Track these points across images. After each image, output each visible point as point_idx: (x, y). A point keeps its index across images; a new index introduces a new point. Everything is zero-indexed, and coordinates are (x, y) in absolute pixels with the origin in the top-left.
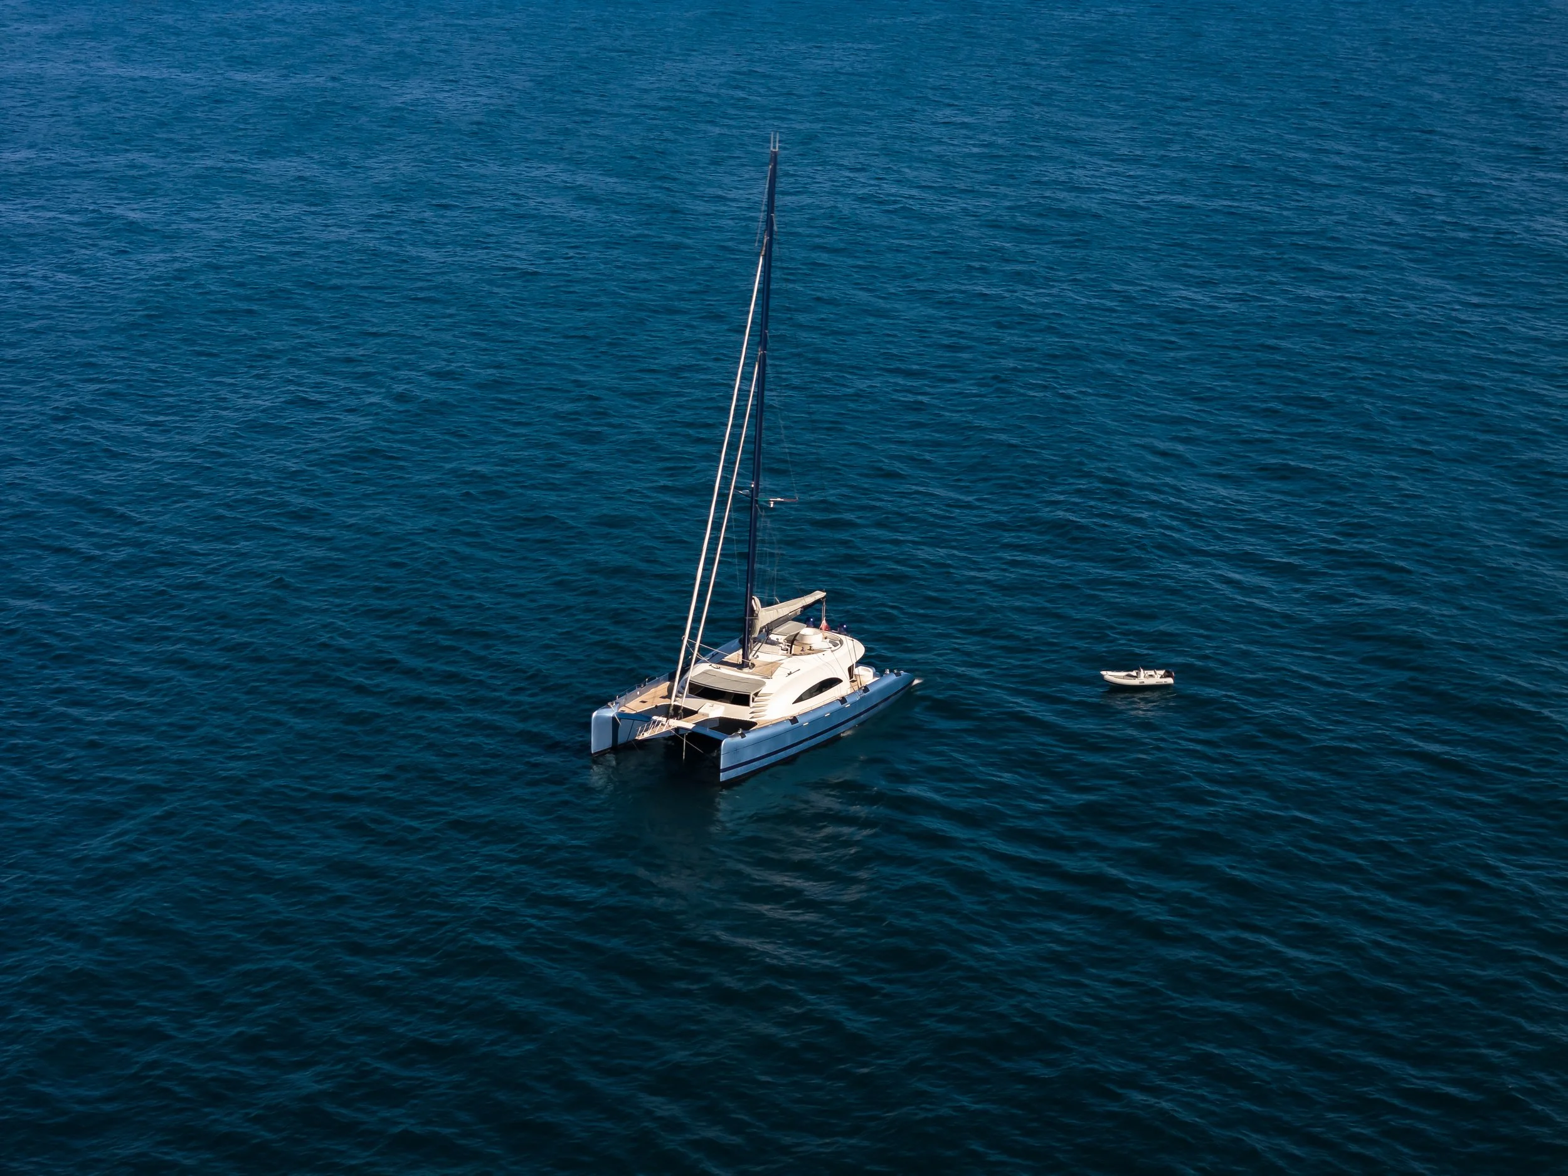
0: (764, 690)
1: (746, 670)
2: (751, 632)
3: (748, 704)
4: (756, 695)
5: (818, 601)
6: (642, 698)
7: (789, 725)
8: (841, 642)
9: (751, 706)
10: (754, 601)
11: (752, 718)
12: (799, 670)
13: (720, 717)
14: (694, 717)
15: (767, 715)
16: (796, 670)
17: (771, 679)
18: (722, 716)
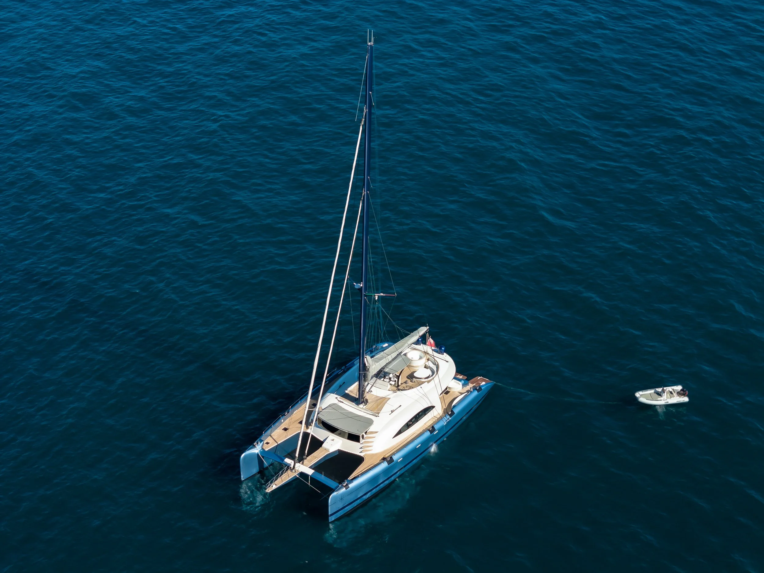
3: (358, 441)
4: (366, 433)
6: (285, 425)
7: (386, 465)
9: (361, 442)
10: (365, 359)
11: (361, 452)
12: (401, 406)
13: (339, 450)
14: (317, 453)
15: (372, 450)
16: (398, 407)
17: (379, 416)
18: (340, 449)
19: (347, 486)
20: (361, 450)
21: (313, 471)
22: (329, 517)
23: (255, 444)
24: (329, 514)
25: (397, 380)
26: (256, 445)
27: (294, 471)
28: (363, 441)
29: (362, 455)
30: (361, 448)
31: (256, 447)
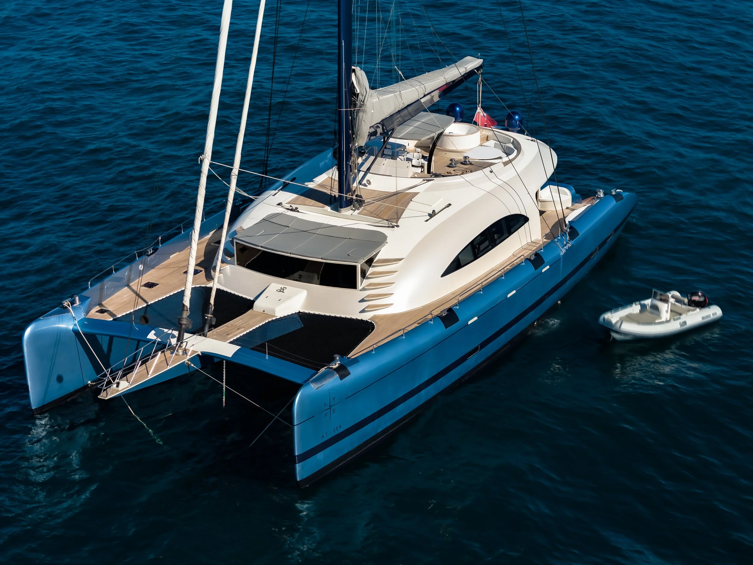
0: (384, 253)
1: (347, 212)
2: (350, 139)
3: (353, 285)
4: (370, 262)
5: (471, 74)
6: (147, 277)
7: (440, 330)
8: (517, 146)
9: (360, 287)
10: (353, 75)
11: (363, 311)
12: (450, 205)
13: (299, 312)
14: (241, 319)
15: (392, 304)
16: (444, 207)
17: (398, 226)
18: (302, 311)
19: (343, 371)
20: (365, 304)
21: (237, 348)
22: (296, 463)
23: (66, 303)
24: (296, 454)
25: (426, 163)
26: (69, 306)
27: (181, 352)
28: (366, 282)
29: (366, 317)
30: (362, 301)
31: (68, 311)
